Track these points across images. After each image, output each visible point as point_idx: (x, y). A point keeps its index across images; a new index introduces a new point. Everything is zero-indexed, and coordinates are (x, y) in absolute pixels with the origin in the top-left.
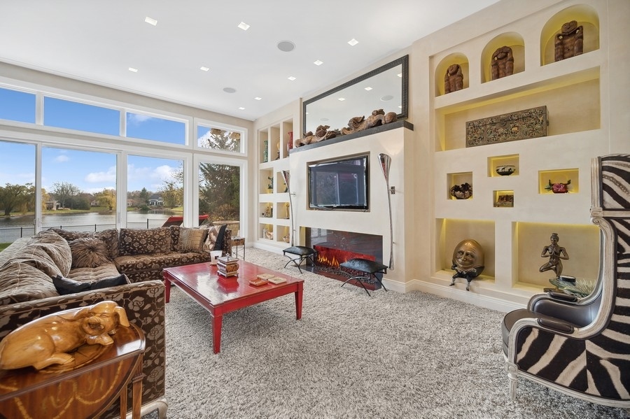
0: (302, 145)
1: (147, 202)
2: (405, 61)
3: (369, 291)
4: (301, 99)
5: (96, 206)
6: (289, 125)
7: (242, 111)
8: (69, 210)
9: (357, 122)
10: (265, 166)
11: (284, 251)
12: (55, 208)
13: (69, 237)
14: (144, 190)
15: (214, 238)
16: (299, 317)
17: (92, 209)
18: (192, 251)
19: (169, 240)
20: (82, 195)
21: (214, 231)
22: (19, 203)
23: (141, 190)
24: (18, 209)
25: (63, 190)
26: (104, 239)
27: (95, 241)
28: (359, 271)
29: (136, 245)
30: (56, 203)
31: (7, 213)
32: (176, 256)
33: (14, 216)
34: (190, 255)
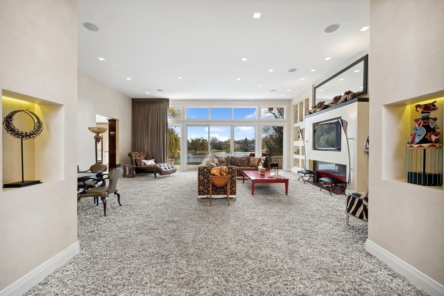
0: (311, 113)
1: (248, 146)
2: (366, 59)
3: (332, 193)
4: (313, 85)
6: (307, 100)
7: (282, 96)
8: (215, 150)
9: (337, 99)
10: (296, 125)
11: (298, 172)
13: (217, 158)
14: (246, 139)
15: (263, 162)
16: (287, 194)
17: (224, 150)
18: (254, 167)
19: (246, 161)
20: (220, 142)
21: (263, 159)
23: (244, 139)
26: (226, 159)
27: (224, 160)
28: (327, 183)
29: (235, 162)
32: (249, 168)
34: (253, 168)
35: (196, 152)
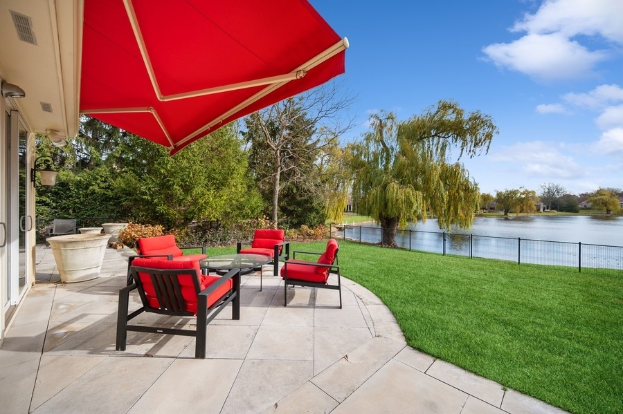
5: (586, 208)
8: (555, 212)
12: (542, 210)
17: (581, 211)
22: (515, 205)
24: (513, 210)
25: (549, 192)
30: (542, 205)
31: (506, 212)
33: (511, 215)
35: (506, 214)
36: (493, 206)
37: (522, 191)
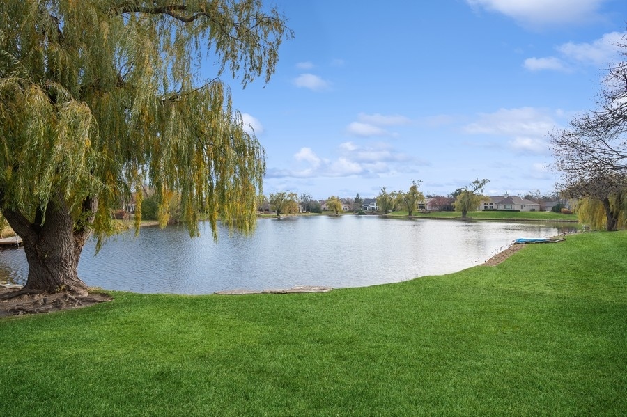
1: (362, 208)
5: (325, 210)
8: (309, 213)
12: (301, 211)
17: (323, 212)
22: (284, 206)
24: (283, 211)
30: (301, 207)
31: (279, 212)
33: (282, 216)
35: (278, 215)
36: (267, 208)
37: (288, 193)
